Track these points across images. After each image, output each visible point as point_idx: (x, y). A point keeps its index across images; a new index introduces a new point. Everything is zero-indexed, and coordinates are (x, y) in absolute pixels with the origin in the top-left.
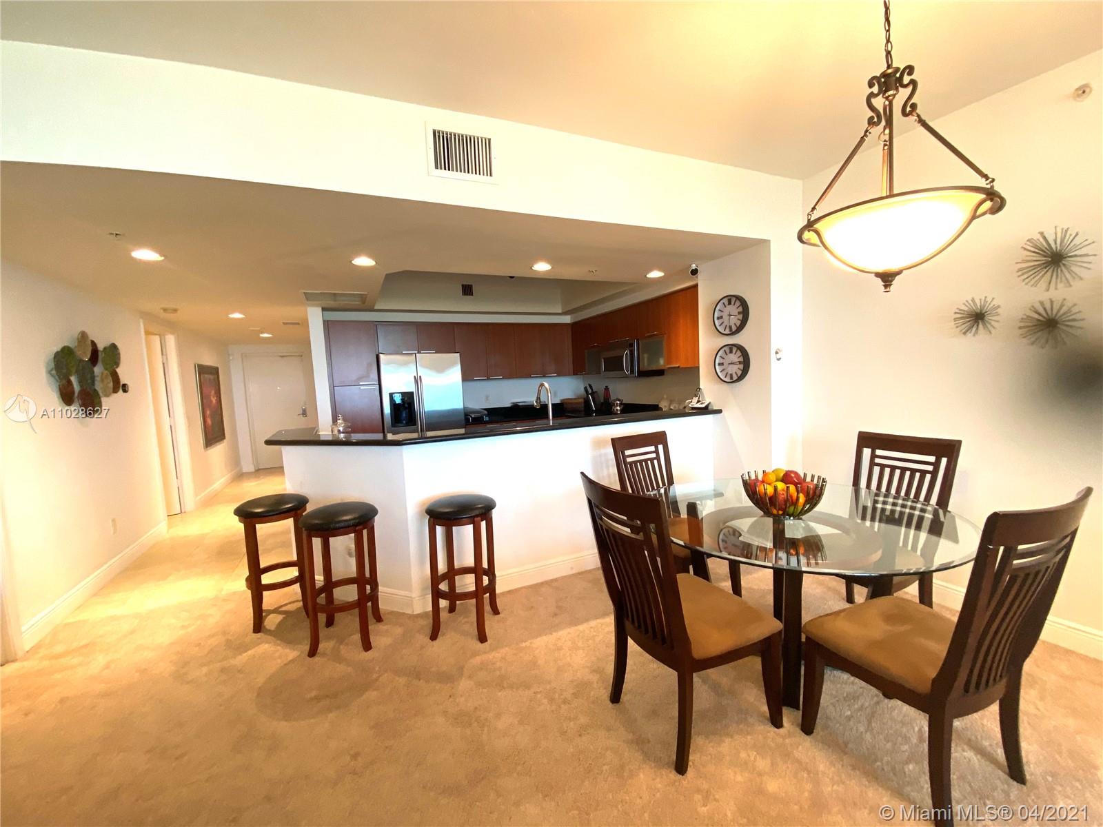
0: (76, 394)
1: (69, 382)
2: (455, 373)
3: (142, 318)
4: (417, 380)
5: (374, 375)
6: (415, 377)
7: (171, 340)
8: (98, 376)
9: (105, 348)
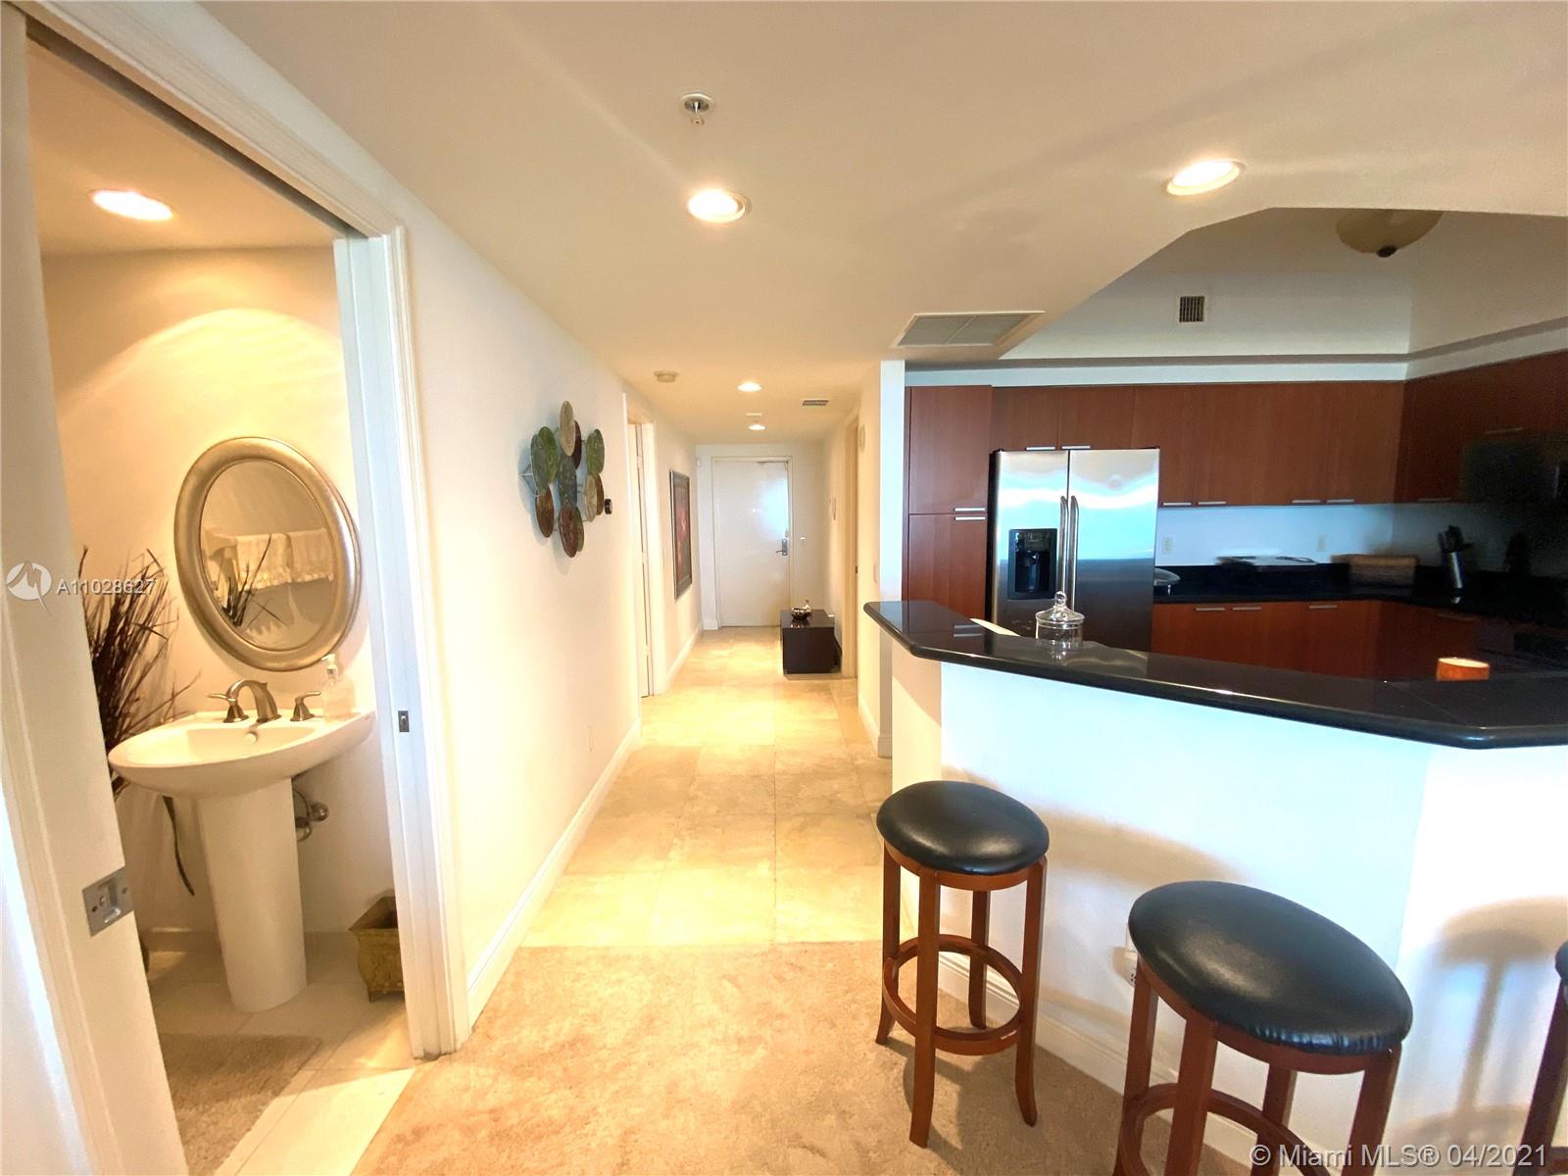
0: (556, 515)
1: (548, 493)
2: (1148, 488)
3: (624, 391)
4: (1069, 505)
5: (983, 494)
6: (1063, 497)
7: (649, 431)
8: (582, 486)
9: (590, 437)
